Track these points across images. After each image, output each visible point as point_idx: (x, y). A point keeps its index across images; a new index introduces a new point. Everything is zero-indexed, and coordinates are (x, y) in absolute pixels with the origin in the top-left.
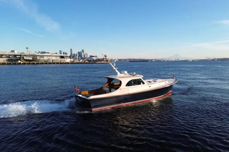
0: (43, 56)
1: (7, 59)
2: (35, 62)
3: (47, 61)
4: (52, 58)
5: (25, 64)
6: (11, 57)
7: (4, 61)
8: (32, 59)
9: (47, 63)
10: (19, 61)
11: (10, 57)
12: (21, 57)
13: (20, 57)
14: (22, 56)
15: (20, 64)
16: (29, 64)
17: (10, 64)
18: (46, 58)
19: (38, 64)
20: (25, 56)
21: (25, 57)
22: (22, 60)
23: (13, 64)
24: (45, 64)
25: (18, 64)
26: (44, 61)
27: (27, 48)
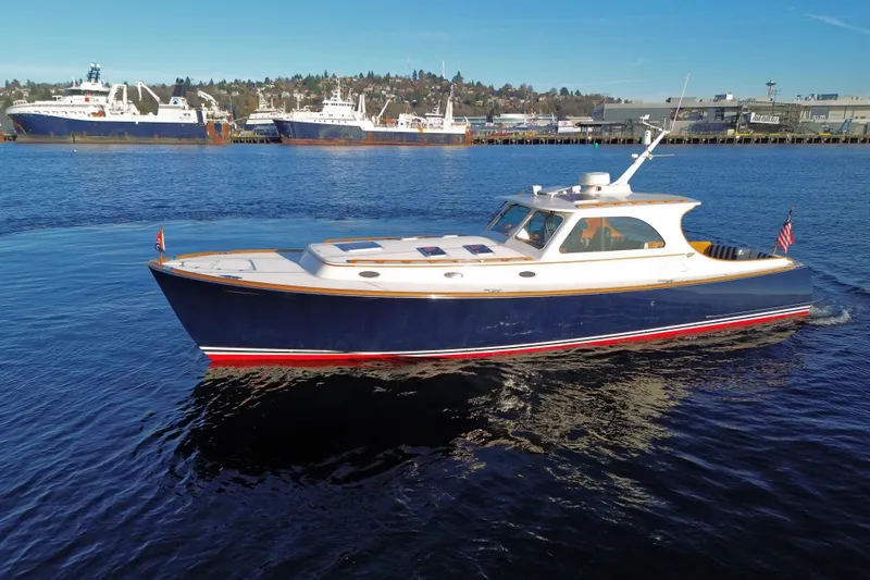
0: (825, 110)
1: (694, 122)
2: (789, 135)
3: (840, 132)
4: (863, 118)
5: (747, 140)
6: (705, 114)
7: (682, 129)
8: (777, 122)
9: (835, 140)
10: (730, 132)
11: (701, 117)
12: (738, 116)
13: (735, 114)
14: (746, 110)
15: (731, 140)
16: (765, 140)
17: (696, 141)
18: (836, 118)
19: (800, 140)
20: (757, 109)
21: (753, 114)
22: (742, 127)
23: (706, 142)
24: (828, 141)
25: (723, 142)
26: (826, 132)
27: (770, 84)
